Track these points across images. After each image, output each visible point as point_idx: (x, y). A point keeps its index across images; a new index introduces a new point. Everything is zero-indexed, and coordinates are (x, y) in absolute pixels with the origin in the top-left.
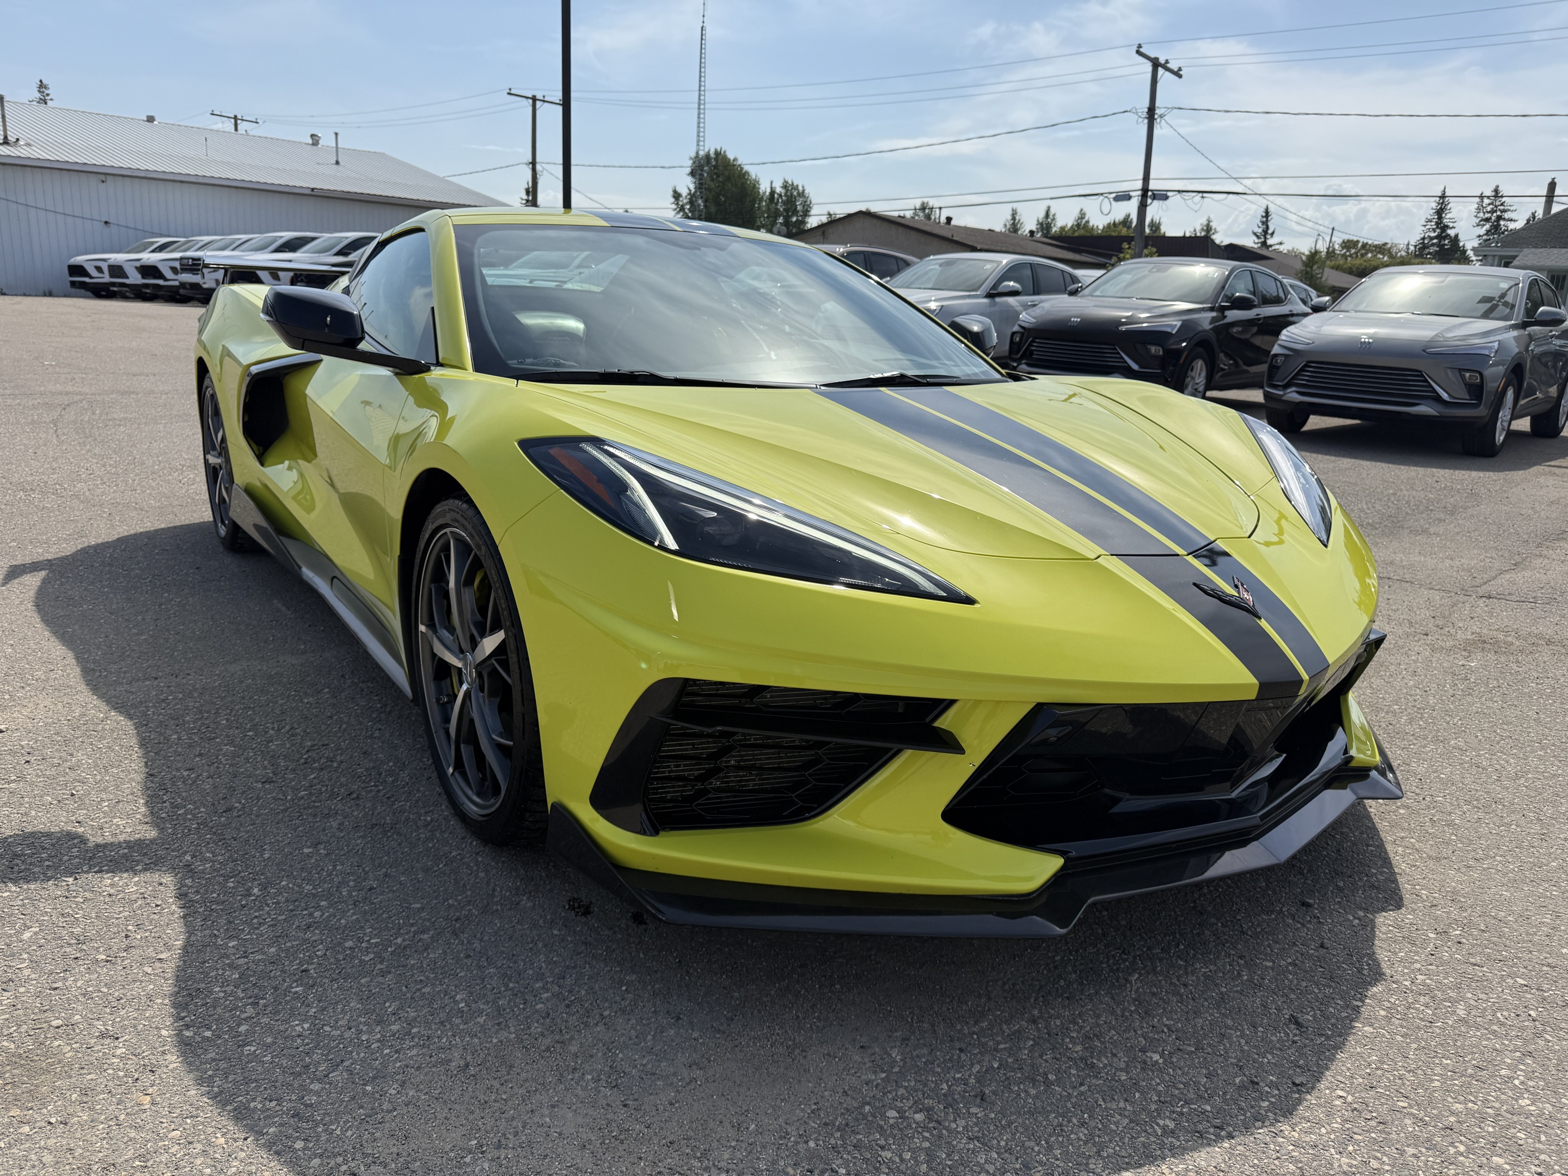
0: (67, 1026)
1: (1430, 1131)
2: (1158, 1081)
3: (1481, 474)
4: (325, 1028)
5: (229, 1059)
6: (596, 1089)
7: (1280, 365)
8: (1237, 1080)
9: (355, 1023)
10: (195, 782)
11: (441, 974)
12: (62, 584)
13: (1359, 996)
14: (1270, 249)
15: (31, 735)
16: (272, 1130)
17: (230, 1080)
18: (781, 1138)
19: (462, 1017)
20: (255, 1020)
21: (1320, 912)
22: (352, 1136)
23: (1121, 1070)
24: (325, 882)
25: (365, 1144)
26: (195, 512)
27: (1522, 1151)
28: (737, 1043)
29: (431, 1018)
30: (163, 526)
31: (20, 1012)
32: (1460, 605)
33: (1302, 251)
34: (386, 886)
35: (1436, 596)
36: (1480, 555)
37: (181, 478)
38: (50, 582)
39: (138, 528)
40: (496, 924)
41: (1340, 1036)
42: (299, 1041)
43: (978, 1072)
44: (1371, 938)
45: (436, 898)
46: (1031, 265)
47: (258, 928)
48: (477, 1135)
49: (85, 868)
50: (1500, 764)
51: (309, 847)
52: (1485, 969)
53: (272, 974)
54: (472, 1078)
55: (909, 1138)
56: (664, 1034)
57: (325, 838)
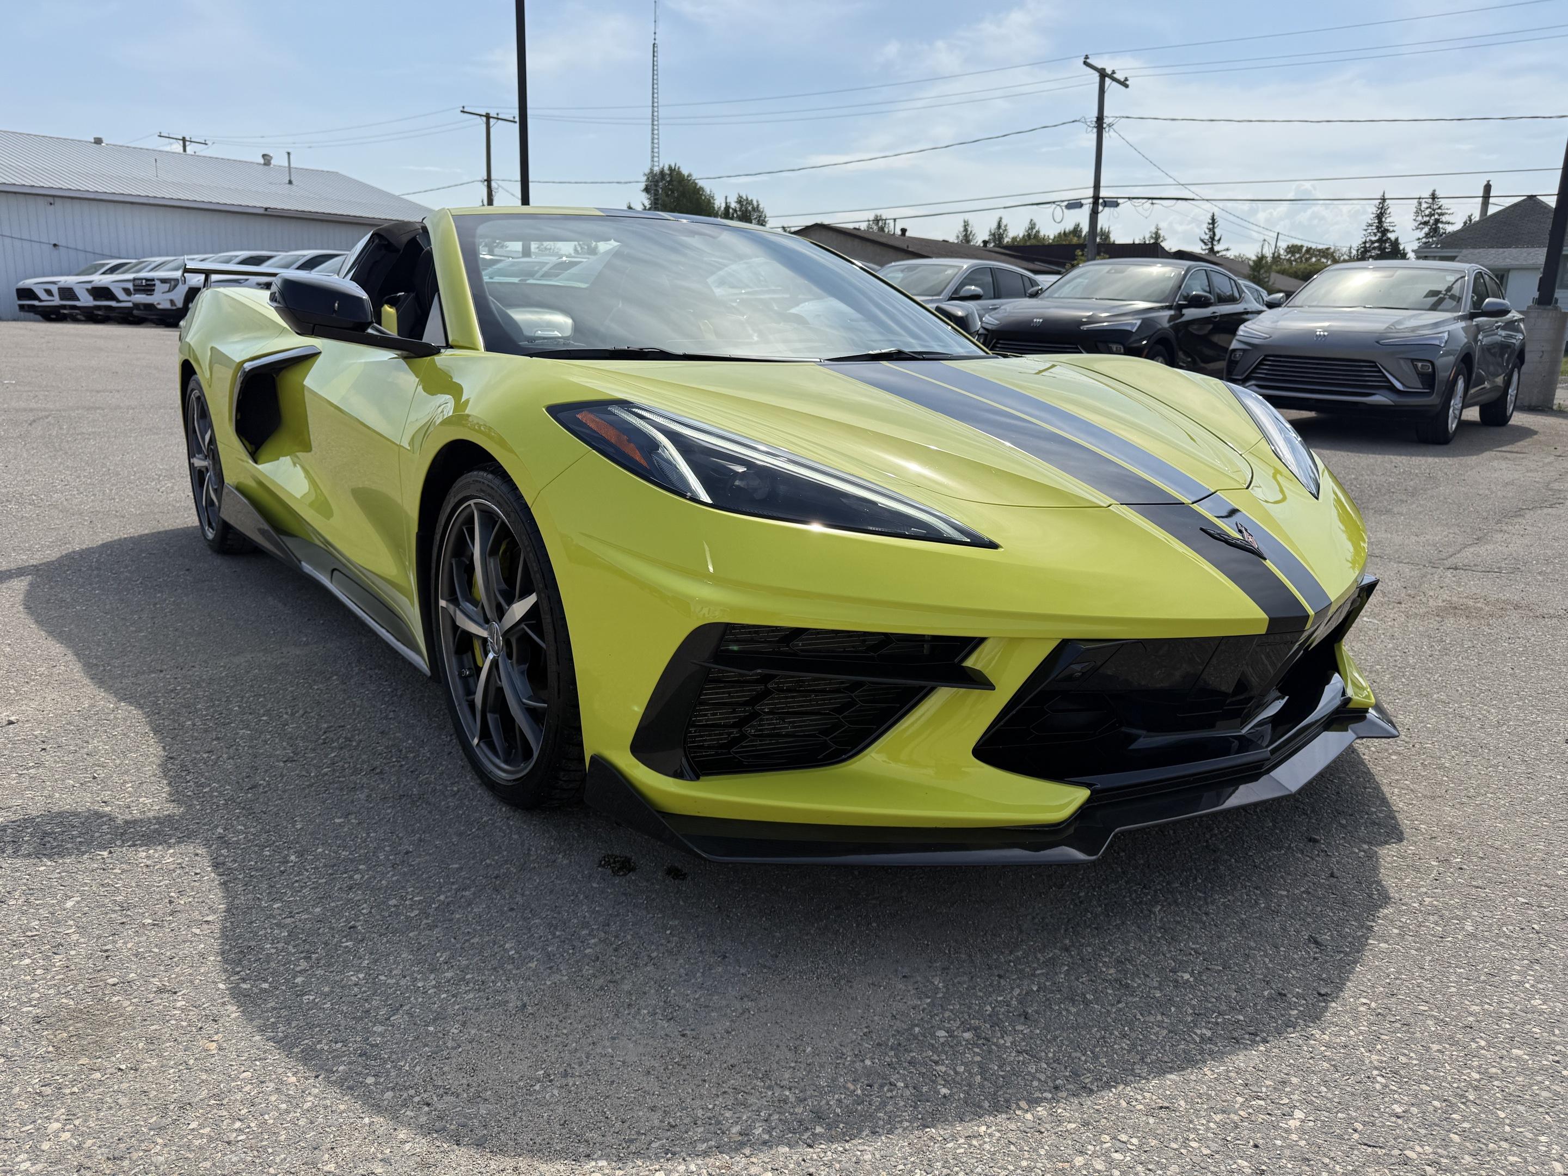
0: (124, 983)
1: (1452, 1029)
2: (1191, 996)
3: (1437, 460)
4: (380, 977)
5: (290, 1007)
6: (653, 1021)
7: (1238, 359)
8: (1266, 993)
9: (409, 972)
10: (216, 763)
11: (488, 926)
12: (51, 588)
13: (1372, 917)
14: (1218, 255)
15: (42, 725)
16: (341, 1068)
17: (293, 1026)
18: (837, 1058)
19: (514, 963)
20: (309, 972)
21: (1327, 847)
22: (421, 1070)
23: (1155, 988)
24: (361, 848)
25: (435, 1078)
26: (177, 518)
27: (1538, 1043)
28: (784, 976)
29: (483, 965)
30: (147, 532)
31: (75, 972)
32: (1429, 576)
33: (1249, 256)
34: (421, 849)
35: (1406, 569)
36: (1443, 531)
37: (158, 487)
38: (39, 586)
39: (121, 534)
40: (535, 881)
41: (1359, 952)
42: (356, 989)
43: (1019, 995)
44: (1375, 869)
45: (473, 859)
46: (992, 271)
47: (300, 891)
48: (543, 1066)
49: (118, 843)
50: (1482, 714)
51: (340, 818)
52: (1487, 890)
53: (321, 931)
54: (531, 1016)
55: (961, 1054)
56: (712, 971)
57: (354, 809)
